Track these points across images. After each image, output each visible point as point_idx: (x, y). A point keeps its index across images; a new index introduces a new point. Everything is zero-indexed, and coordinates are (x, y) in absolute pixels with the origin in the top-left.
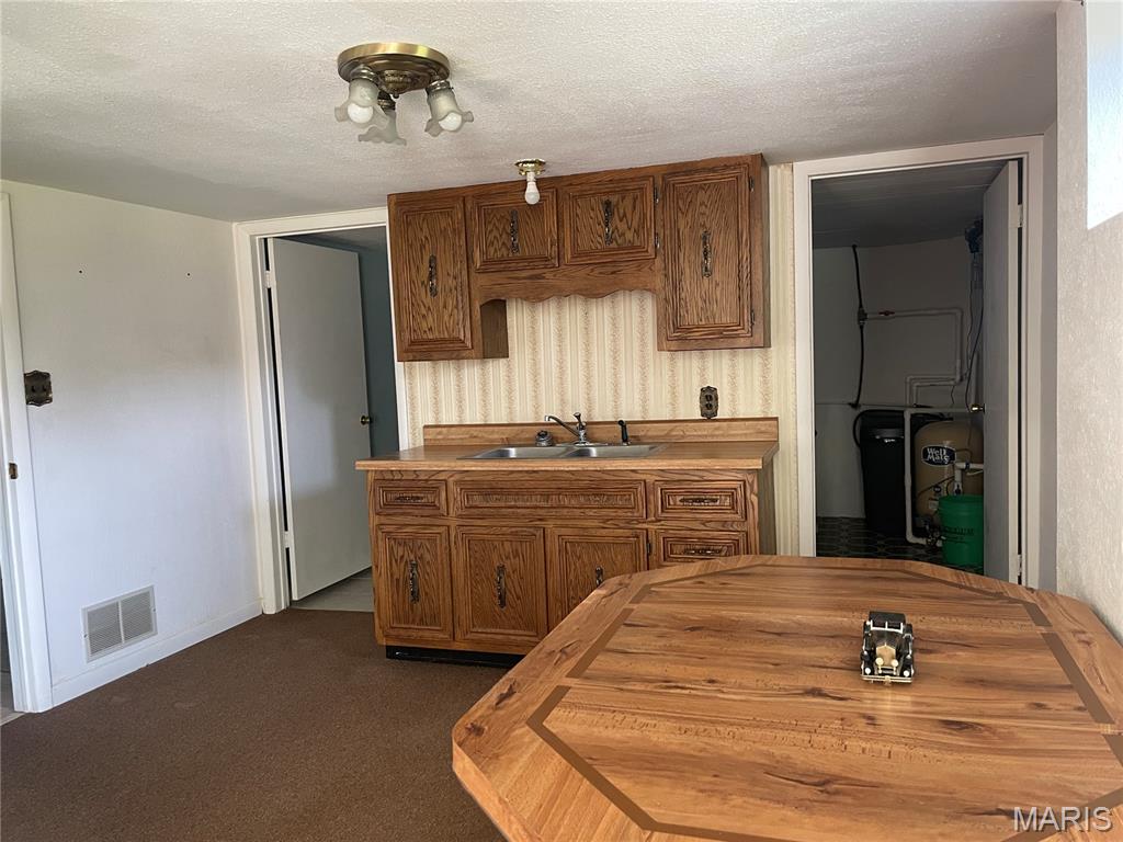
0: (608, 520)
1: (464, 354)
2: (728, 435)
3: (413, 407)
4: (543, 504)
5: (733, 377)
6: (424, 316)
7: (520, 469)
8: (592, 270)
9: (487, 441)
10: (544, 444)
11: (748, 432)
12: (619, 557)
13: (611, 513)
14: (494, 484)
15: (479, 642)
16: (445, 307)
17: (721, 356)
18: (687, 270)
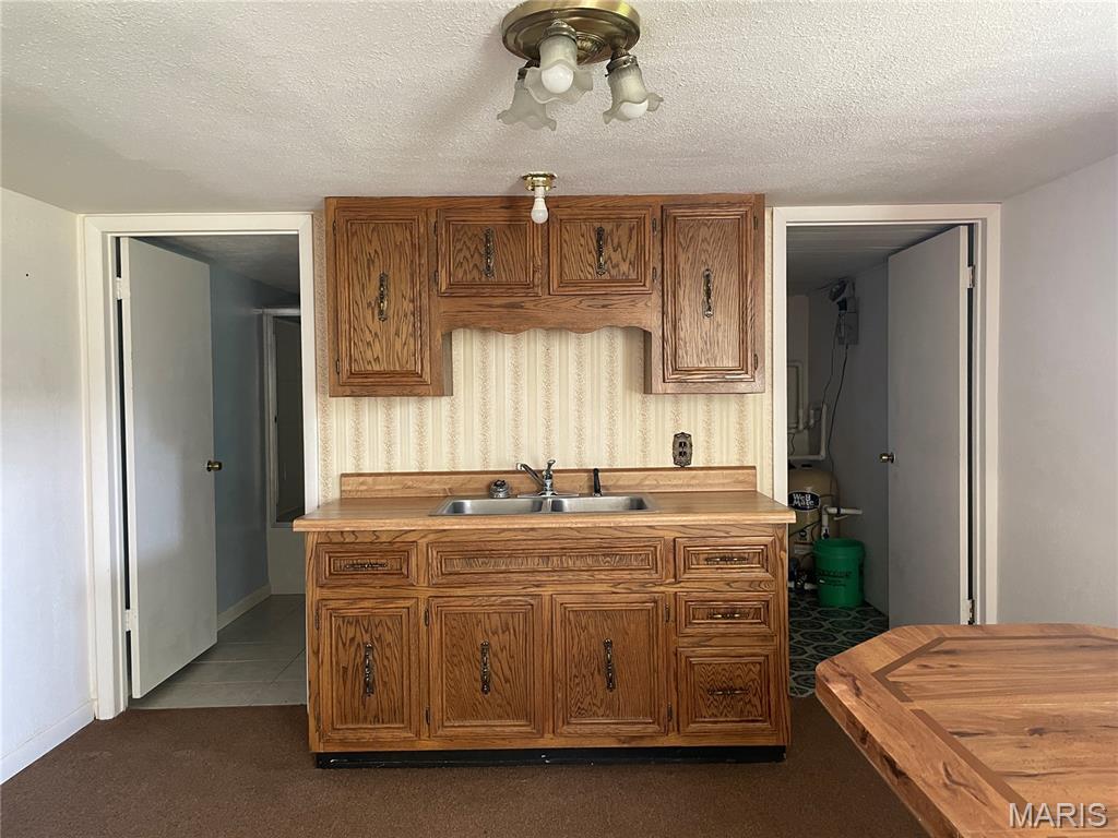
0: (619, 584)
1: (422, 389)
2: (705, 485)
3: (326, 450)
4: (541, 567)
5: (709, 423)
6: (369, 343)
7: (516, 526)
8: (581, 302)
9: (427, 492)
10: (501, 495)
11: (726, 481)
12: (632, 626)
13: (626, 575)
14: (483, 546)
15: (451, 739)
16: (397, 334)
17: (696, 402)
18: (687, 308)
